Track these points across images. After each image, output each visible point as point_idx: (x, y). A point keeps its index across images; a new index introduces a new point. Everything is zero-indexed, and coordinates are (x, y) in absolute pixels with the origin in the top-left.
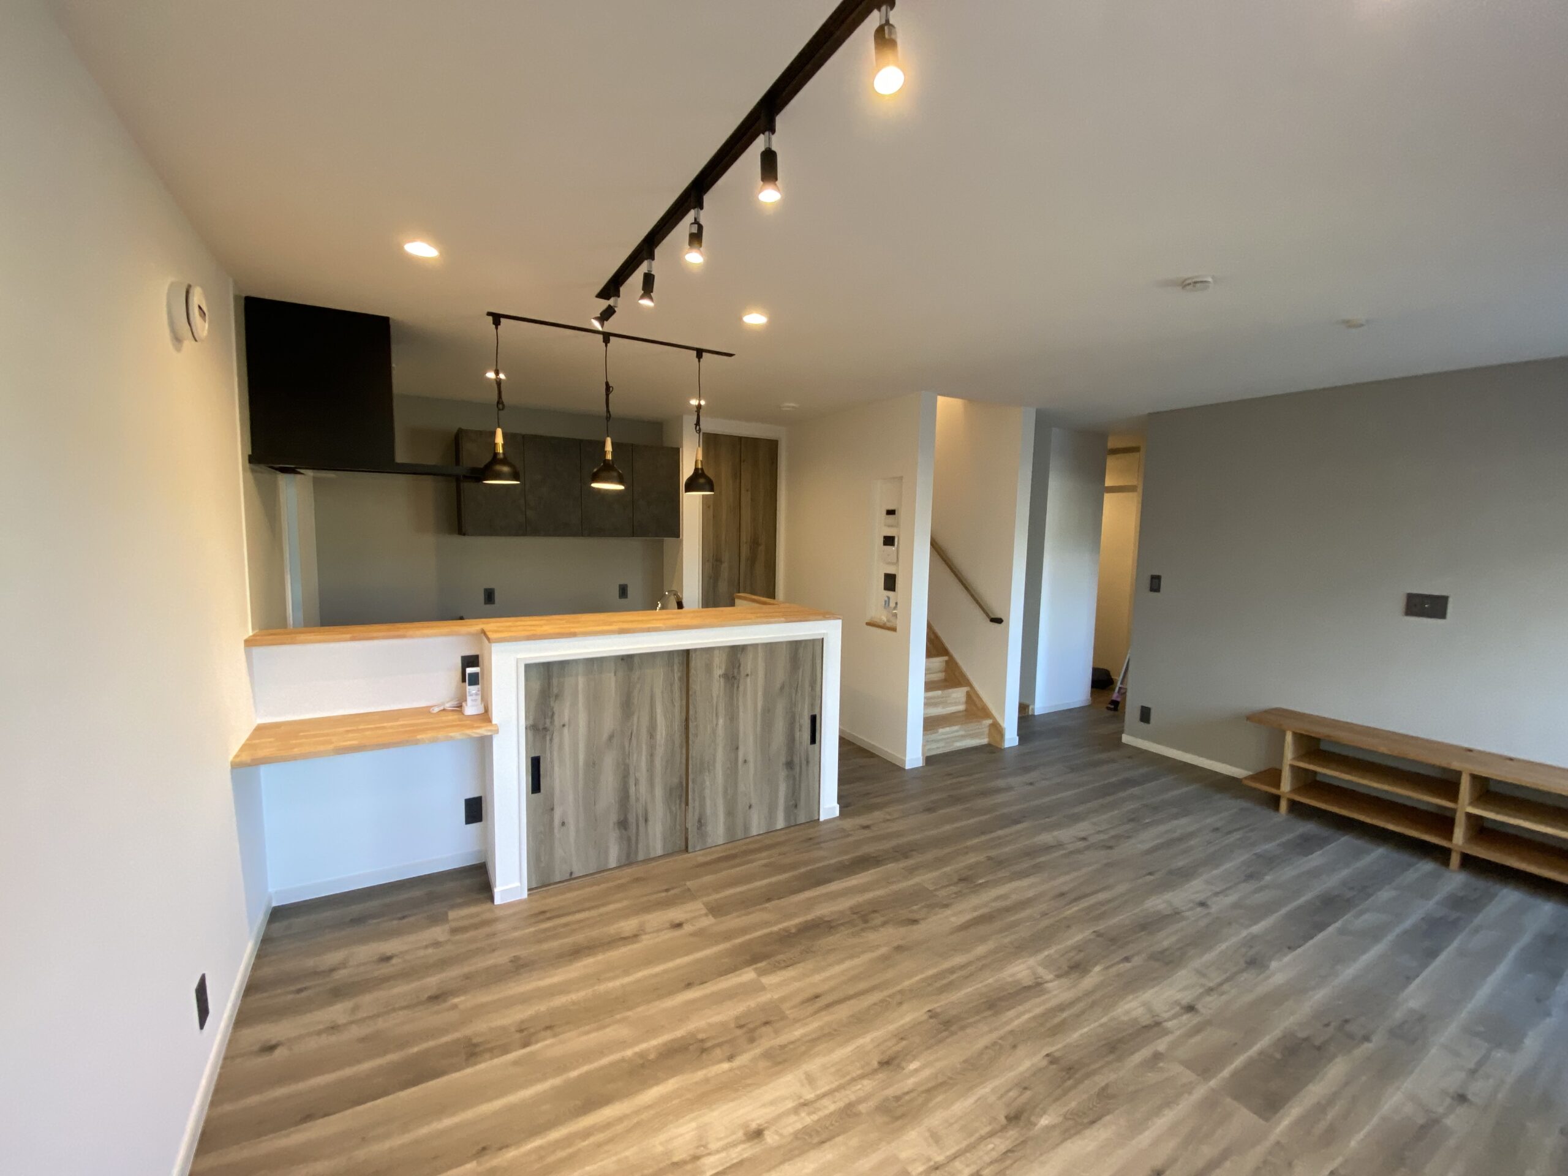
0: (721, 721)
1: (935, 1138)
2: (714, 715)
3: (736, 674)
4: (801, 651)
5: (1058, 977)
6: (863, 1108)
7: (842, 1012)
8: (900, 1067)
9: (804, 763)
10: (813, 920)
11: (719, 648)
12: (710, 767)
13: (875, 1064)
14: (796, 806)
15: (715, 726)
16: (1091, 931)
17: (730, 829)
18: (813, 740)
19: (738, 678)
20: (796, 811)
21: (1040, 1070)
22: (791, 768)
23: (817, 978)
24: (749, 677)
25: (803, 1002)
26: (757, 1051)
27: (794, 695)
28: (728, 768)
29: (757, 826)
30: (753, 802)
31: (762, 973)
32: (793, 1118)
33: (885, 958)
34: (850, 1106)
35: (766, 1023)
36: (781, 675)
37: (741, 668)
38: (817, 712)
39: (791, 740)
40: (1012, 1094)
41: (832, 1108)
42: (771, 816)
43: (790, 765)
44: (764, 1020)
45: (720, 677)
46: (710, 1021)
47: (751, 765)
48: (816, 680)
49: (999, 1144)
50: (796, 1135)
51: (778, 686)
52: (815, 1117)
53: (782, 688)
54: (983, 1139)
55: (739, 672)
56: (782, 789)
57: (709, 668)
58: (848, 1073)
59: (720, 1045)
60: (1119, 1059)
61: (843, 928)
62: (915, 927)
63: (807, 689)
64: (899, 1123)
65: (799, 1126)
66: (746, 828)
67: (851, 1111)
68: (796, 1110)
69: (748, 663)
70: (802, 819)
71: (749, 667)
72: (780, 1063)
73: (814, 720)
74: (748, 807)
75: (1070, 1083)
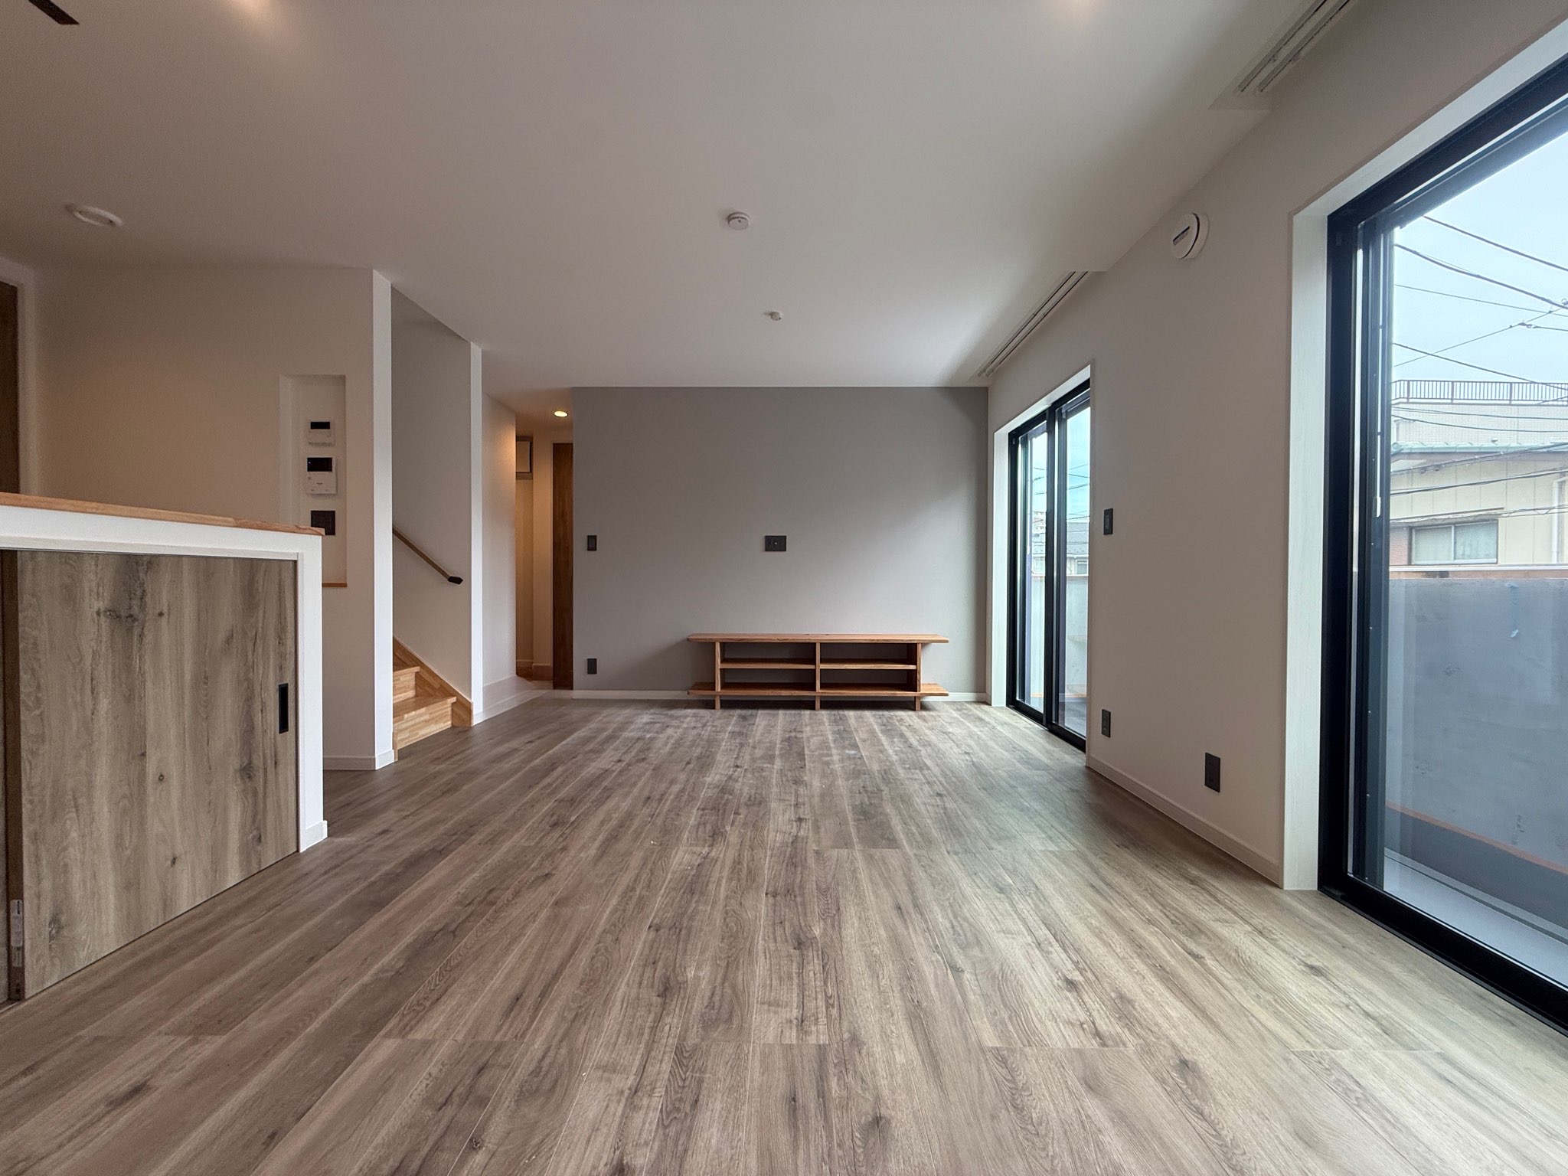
0: (104, 704)
1: (774, 1004)
2: (88, 692)
3: (135, 610)
4: (260, 577)
5: (711, 846)
6: (692, 1039)
7: (567, 989)
8: (682, 985)
9: (270, 763)
10: (415, 940)
11: (96, 556)
12: (80, 801)
13: (656, 1000)
14: (260, 840)
15: (89, 713)
16: (695, 811)
17: (131, 914)
18: (284, 726)
19: (141, 617)
20: (259, 848)
21: (775, 905)
22: (250, 777)
23: (496, 982)
24: (164, 619)
25: (507, 1014)
26: (507, 1103)
27: (250, 653)
28: (124, 796)
29: (189, 891)
30: (179, 850)
31: (403, 1031)
32: (638, 1118)
33: (554, 918)
34: (679, 1050)
35: (481, 1071)
36: (227, 616)
37: (148, 599)
38: (288, 680)
39: (248, 731)
40: (778, 933)
41: (666, 1067)
42: (216, 866)
43: (247, 772)
44: (474, 1070)
45: (98, 613)
46: (379, 1140)
47: (174, 782)
48: (286, 626)
49: (814, 966)
50: (663, 1125)
51: (222, 636)
52: (660, 1091)
53: (229, 640)
54: (799, 974)
55: (143, 607)
56: (235, 815)
57: (70, 596)
58: (642, 1029)
59: (437, 1147)
60: (804, 867)
61: (469, 925)
62: (554, 879)
63: (272, 641)
64: (735, 1022)
65: (654, 1116)
66: (166, 903)
67: (687, 1051)
68: (632, 1106)
69: (161, 591)
70: (270, 857)
71: (164, 602)
72: (552, 1089)
73: (283, 691)
74: (169, 863)
75: (799, 899)
